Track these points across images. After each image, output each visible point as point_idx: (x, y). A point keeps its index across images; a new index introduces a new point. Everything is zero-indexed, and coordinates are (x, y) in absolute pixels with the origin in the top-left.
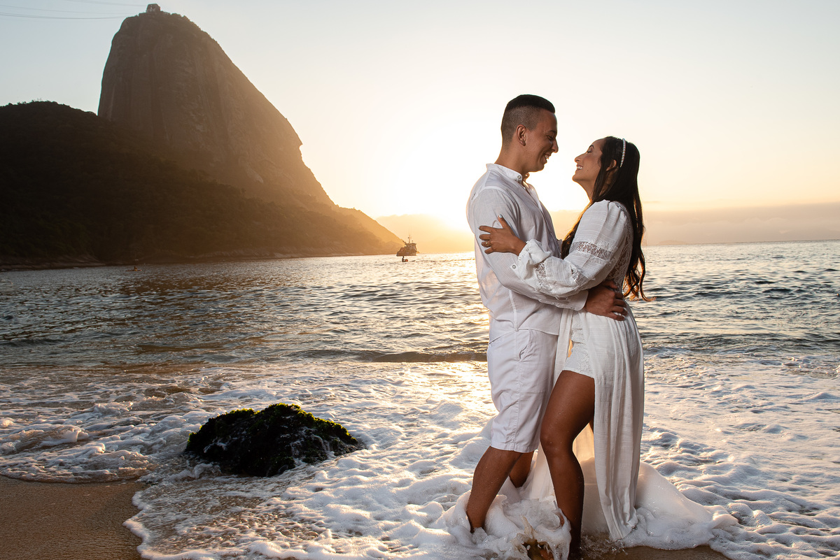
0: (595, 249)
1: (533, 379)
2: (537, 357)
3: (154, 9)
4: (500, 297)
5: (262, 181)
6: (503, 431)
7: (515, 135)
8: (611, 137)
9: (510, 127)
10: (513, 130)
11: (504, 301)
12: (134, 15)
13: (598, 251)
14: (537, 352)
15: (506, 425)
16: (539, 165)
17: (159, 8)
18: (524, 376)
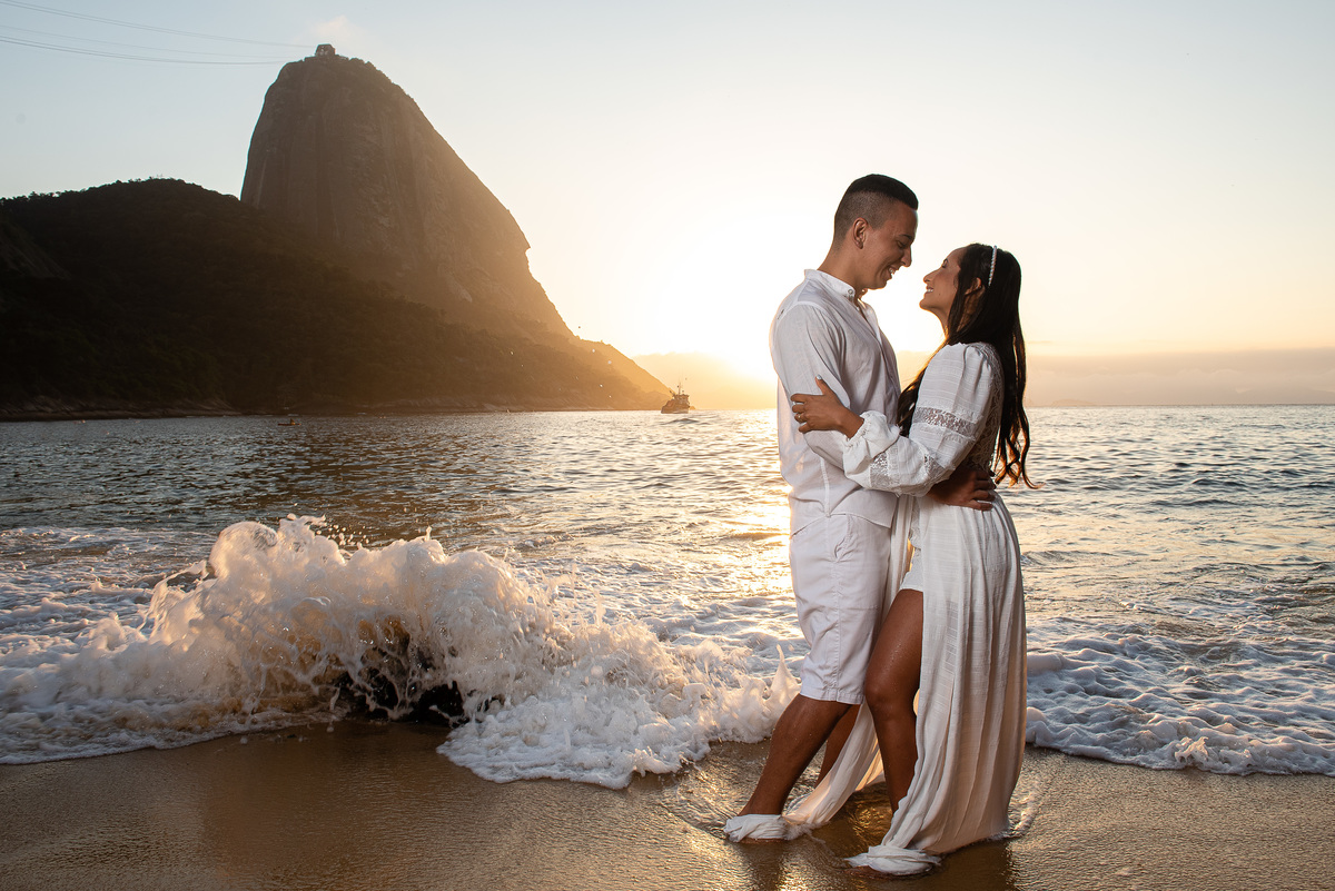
0: (953, 421)
1: (857, 588)
2: (861, 555)
3: (326, 51)
4: (806, 464)
5: (471, 300)
6: (819, 671)
7: (851, 232)
8: (977, 245)
9: (847, 218)
10: (850, 223)
11: (812, 470)
12: (297, 60)
13: (957, 424)
14: (860, 548)
15: (822, 663)
16: (880, 280)
17: (334, 50)
18: (843, 584)
